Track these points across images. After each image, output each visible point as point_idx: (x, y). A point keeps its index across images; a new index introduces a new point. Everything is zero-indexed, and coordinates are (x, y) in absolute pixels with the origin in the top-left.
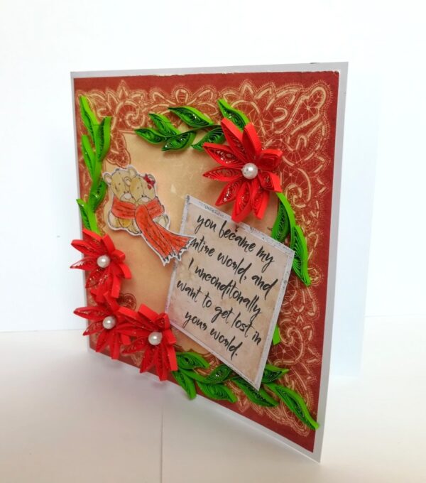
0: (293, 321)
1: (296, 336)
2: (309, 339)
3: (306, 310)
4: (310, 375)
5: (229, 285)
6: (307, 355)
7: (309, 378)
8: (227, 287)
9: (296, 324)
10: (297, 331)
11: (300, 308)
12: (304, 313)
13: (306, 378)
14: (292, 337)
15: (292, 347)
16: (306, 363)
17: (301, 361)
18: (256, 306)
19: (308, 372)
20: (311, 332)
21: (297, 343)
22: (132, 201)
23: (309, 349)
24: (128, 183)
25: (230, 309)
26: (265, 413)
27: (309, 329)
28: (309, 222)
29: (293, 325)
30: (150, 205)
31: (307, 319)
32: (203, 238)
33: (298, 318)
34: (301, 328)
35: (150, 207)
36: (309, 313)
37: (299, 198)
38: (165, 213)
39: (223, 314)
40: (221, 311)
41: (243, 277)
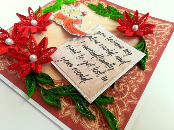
0: (126, 81)
1: (125, 88)
2: (134, 91)
3: (137, 79)
4: (126, 108)
5: (100, 56)
6: (129, 98)
7: (126, 109)
8: (97, 56)
9: (128, 83)
10: (127, 86)
11: (134, 78)
12: (135, 80)
13: (123, 109)
14: (123, 88)
15: (120, 92)
16: (126, 101)
17: (123, 99)
18: (112, 67)
19: (126, 106)
20: (136, 89)
21: (125, 91)
22: (68, 16)
23: (131, 95)
24: (72, 11)
25: (93, 64)
26: (79, 122)
27: (135, 87)
28: (151, 52)
29: (125, 83)
30: (76, 20)
31: (136, 83)
32: (97, 37)
33: (131, 81)
34: (130, 85)
35: (75, 21)
36: (138, 81)
37: (149, 44)
38: (81, 25)
39: (88, 64)
40: (87, 63)
41: (111, 55)
